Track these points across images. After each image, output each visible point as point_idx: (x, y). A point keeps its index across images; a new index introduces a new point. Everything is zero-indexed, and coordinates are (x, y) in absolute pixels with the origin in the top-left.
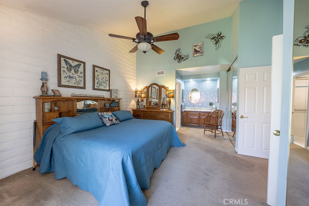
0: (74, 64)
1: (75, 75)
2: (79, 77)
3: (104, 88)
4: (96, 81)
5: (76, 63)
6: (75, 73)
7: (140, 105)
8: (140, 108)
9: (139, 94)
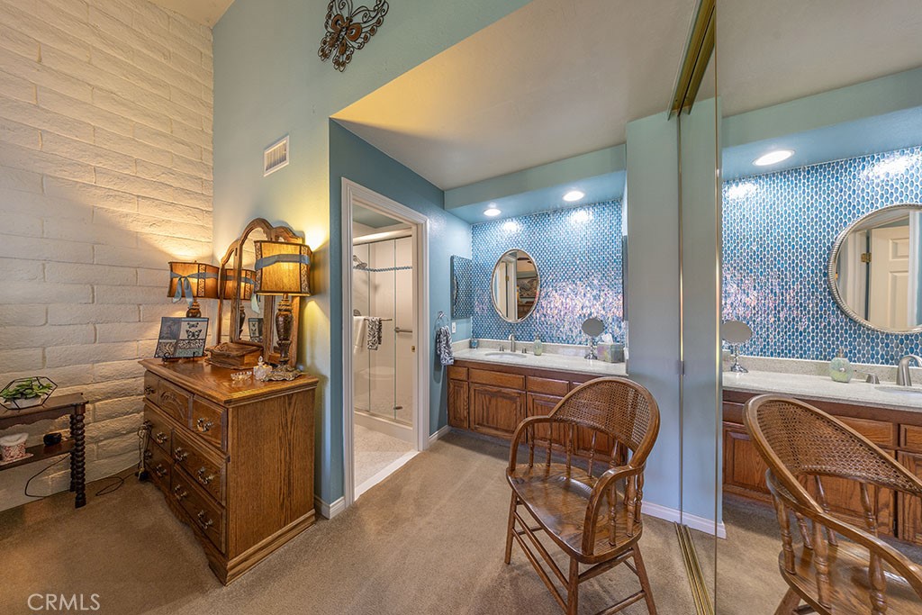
7: (183, 335)
8: (177, 355)
9: (183, 279)
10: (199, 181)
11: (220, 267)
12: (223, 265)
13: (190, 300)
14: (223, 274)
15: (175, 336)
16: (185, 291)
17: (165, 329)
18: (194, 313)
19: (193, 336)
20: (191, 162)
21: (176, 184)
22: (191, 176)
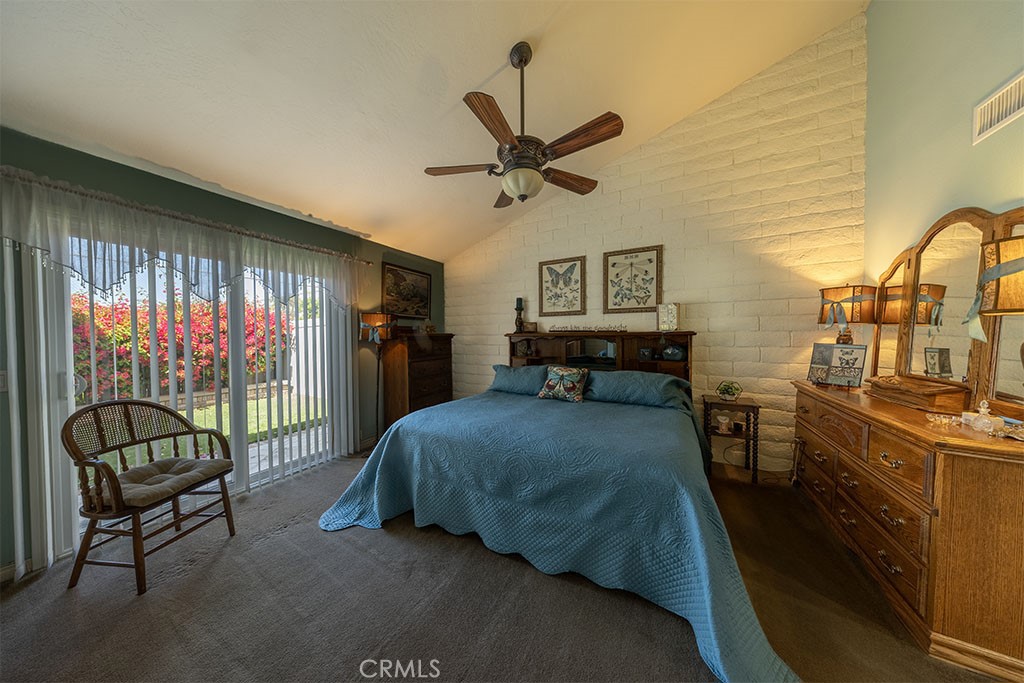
0: (561, 269)
1: (566, 290)
2: (572, 291)
3: (639, 304)
4: (612, 291)
5: (566, 266)
6: (566, 286)
7: (836, 362)
8: (829, 382)
9: (835, 305)
10: (848, 196)
11: (878, 285)
12: (883, 284)
13: (842, 326)
14: (883, 294)
15: (827, 362)
16: (838, 317)
17: (817, 354)
18: (845, 339)
19: (847, 363)
20: (840, 179)
21: (823, 209)
22: (840, 195)
